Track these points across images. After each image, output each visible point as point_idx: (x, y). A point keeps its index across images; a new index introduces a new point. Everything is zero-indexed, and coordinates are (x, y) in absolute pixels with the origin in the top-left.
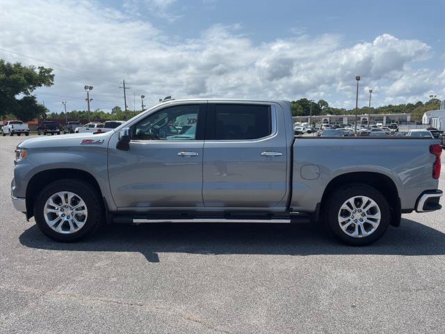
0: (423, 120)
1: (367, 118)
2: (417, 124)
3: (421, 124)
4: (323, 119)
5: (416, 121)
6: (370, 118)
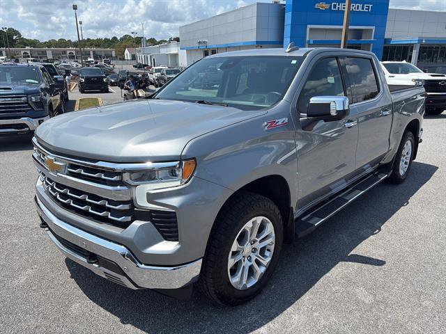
0: (126, 57)
1: (74, 52)
2: (120, 59)
3: (124, 59)
4: (22, 52)
5: (119, 57)
6: (77, 52)
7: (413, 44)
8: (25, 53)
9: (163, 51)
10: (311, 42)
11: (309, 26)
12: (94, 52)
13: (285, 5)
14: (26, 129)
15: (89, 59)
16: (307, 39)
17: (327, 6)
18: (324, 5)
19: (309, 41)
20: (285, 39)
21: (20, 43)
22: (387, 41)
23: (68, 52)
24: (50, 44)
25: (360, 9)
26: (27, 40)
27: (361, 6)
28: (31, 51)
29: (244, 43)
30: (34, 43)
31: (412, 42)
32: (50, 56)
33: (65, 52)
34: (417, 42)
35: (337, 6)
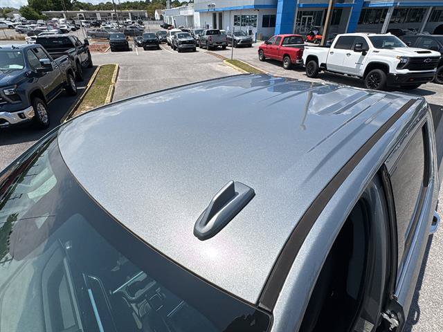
8: (80, 15)
9: (182, 13)
10: (301, 6)
12: (131, 13)
14: (7, 123)
15: (128, 20)
16: (298, 3)
19: (299, 5)
20: (279, 3)
21: (76, 6)
23: (112, 14)
24: (100, 7)
26: (82, 4)
28: (84, 13)
29: (244, 7)
30: (87, 7)
31: (388, 5)
32: (99, 18)
33: (110, 14)
34: (392, 5)
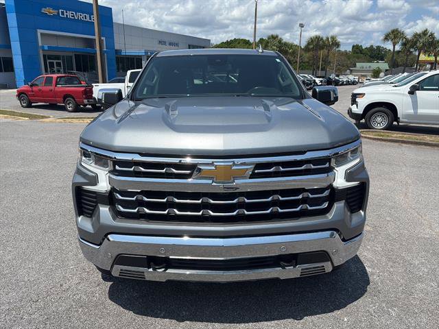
7: (141, 56)
10: (46, 48)
11: (39, 31)
13: (4, 4)
16: (40, 44)
17: (55, 12)
18: (51, 11)
19: (43, 47)
20: (12, 43)
22: (118, 52)
25: (88, 19)
27: (88, 16)
31: (140, 54)
34: (144, 54)
35: (65, 14)
